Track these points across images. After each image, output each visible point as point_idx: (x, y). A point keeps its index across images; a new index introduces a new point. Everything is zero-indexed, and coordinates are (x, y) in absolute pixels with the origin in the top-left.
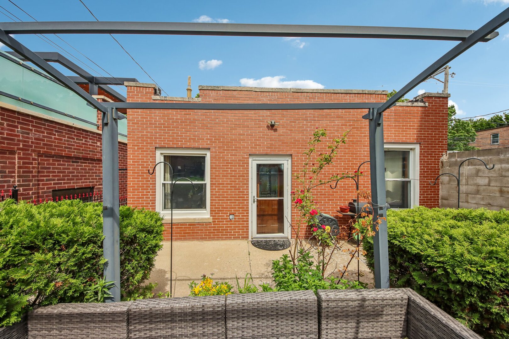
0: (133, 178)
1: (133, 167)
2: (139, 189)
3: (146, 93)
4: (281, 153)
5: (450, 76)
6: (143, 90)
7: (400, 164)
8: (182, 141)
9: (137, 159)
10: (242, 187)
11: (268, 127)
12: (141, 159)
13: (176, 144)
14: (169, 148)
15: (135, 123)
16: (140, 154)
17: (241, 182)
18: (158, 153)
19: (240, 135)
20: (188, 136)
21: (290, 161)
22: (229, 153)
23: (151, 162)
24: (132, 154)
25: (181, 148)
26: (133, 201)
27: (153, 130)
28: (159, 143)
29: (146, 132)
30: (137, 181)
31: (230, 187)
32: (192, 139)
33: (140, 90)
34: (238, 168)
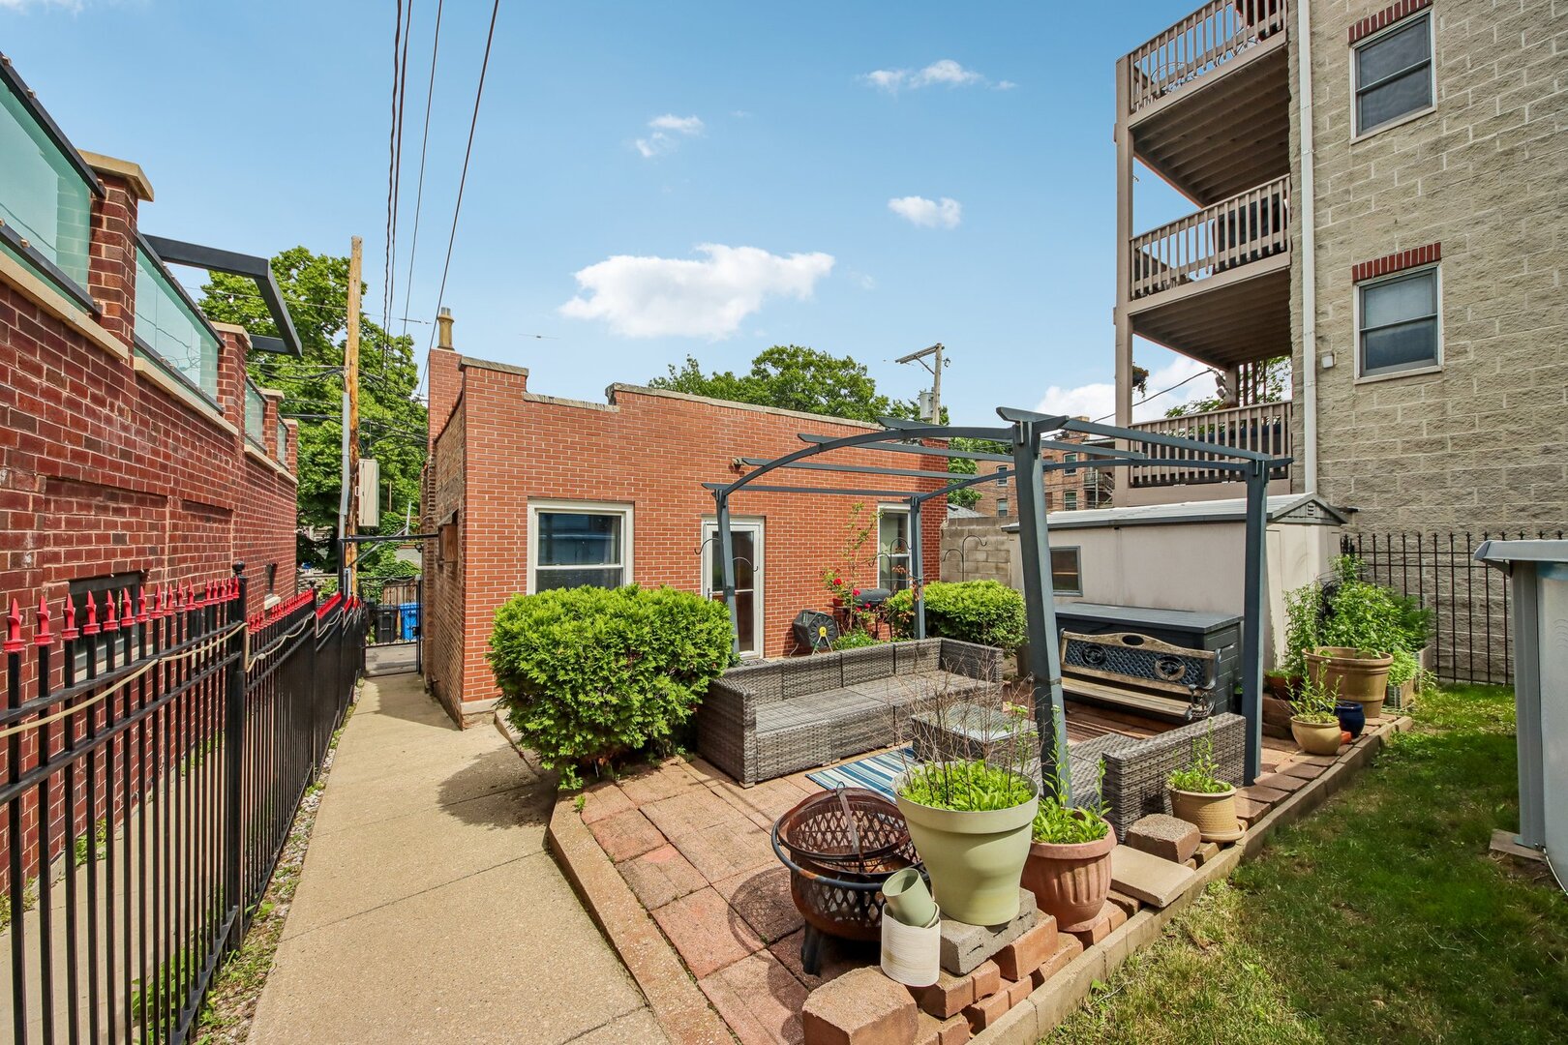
0: (479, 561)
1: (479, 538)
2: (492, 584)
3: (510, 384)
4: (750, 513)
5: (943, 363)
6: (503, 378)
7: (896, 529)
8: (583, 486)
9: (489, 521)
10: (689, 573)
11: (731, 467)
12: (497, 521)
13: (571, 491)
14: (554, 499)
15: (486, 446)
16: (497, 510)
17: (688, 563)
18: (531, 507)
19: (686, 478)
20: (595, 477)
21: (762, 526)
22: (669, 510)
23: (518, 527)
24: (478, 509)
25: (580, 500)
26: (478, 608)
27: (523, 461)
28: (536, 489)
29: (509, 465)
30: (489, 567)
31: (670, 573)
32: (602, 482)
33: (495, 377)
34: (683, 539)
